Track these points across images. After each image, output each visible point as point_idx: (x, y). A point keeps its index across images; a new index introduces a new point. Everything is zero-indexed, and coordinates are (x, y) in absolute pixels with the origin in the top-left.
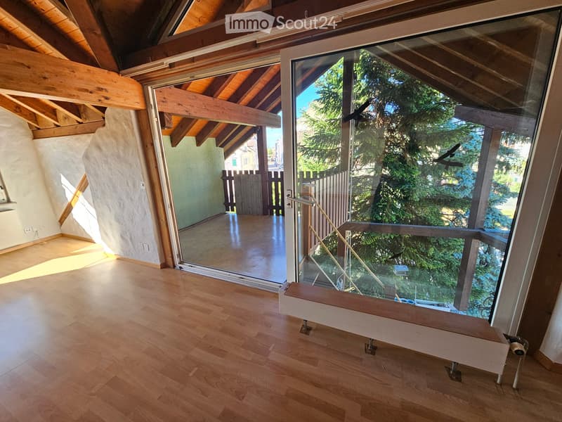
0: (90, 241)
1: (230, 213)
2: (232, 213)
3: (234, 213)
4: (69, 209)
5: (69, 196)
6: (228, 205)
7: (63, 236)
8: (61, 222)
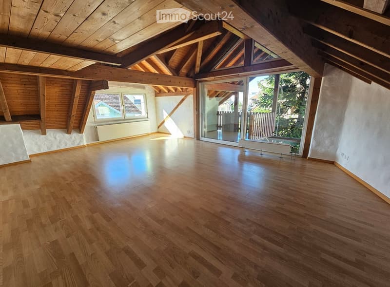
0: (170, 134)
1: (219, 131)
2: (220, 131)
3: (221, 131)
4: (163, 122)
5: (165, 117)
6: (218, 127)
7: (158, 132)
8: (158, 127)
